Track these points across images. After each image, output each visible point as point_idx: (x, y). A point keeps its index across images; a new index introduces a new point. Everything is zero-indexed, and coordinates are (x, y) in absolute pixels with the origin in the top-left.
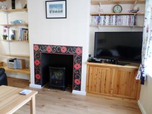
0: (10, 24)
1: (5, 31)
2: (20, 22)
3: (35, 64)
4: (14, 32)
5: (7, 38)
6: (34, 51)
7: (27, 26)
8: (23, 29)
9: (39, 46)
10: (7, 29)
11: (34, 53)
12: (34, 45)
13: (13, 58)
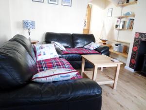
0: (122, 15)
1: (118, 21)
2: (130, 13)
3: (133, 50)
4: (124, 22)
5: (118, 27)
6: (135, 38)
7: (134, 16)
8: (131, 19)
9: (141, 34)
10: (119, 20)
11: (135, 40)
12: (136, 33)
13: (118, 43)
